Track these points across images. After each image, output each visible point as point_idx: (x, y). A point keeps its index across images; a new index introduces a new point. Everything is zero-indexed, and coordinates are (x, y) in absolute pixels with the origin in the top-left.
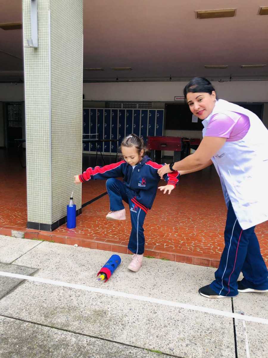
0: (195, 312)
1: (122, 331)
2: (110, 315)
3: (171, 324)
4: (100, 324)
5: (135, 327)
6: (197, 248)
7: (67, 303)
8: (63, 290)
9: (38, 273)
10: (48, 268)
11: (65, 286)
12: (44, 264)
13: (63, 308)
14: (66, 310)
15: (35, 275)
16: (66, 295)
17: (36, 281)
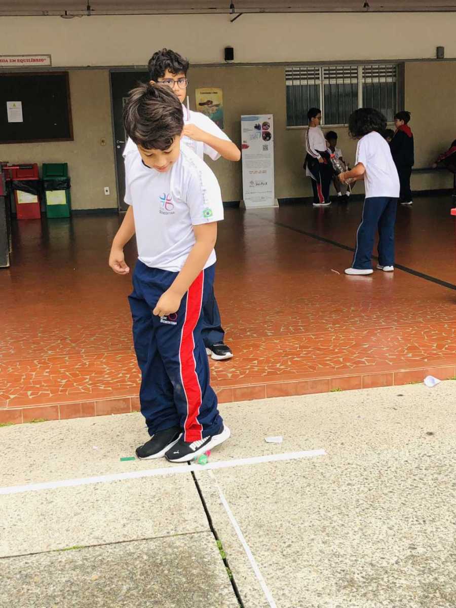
0: (124, 482)
3: (86, 508)
5: (19, 531)
6: (98, 385)
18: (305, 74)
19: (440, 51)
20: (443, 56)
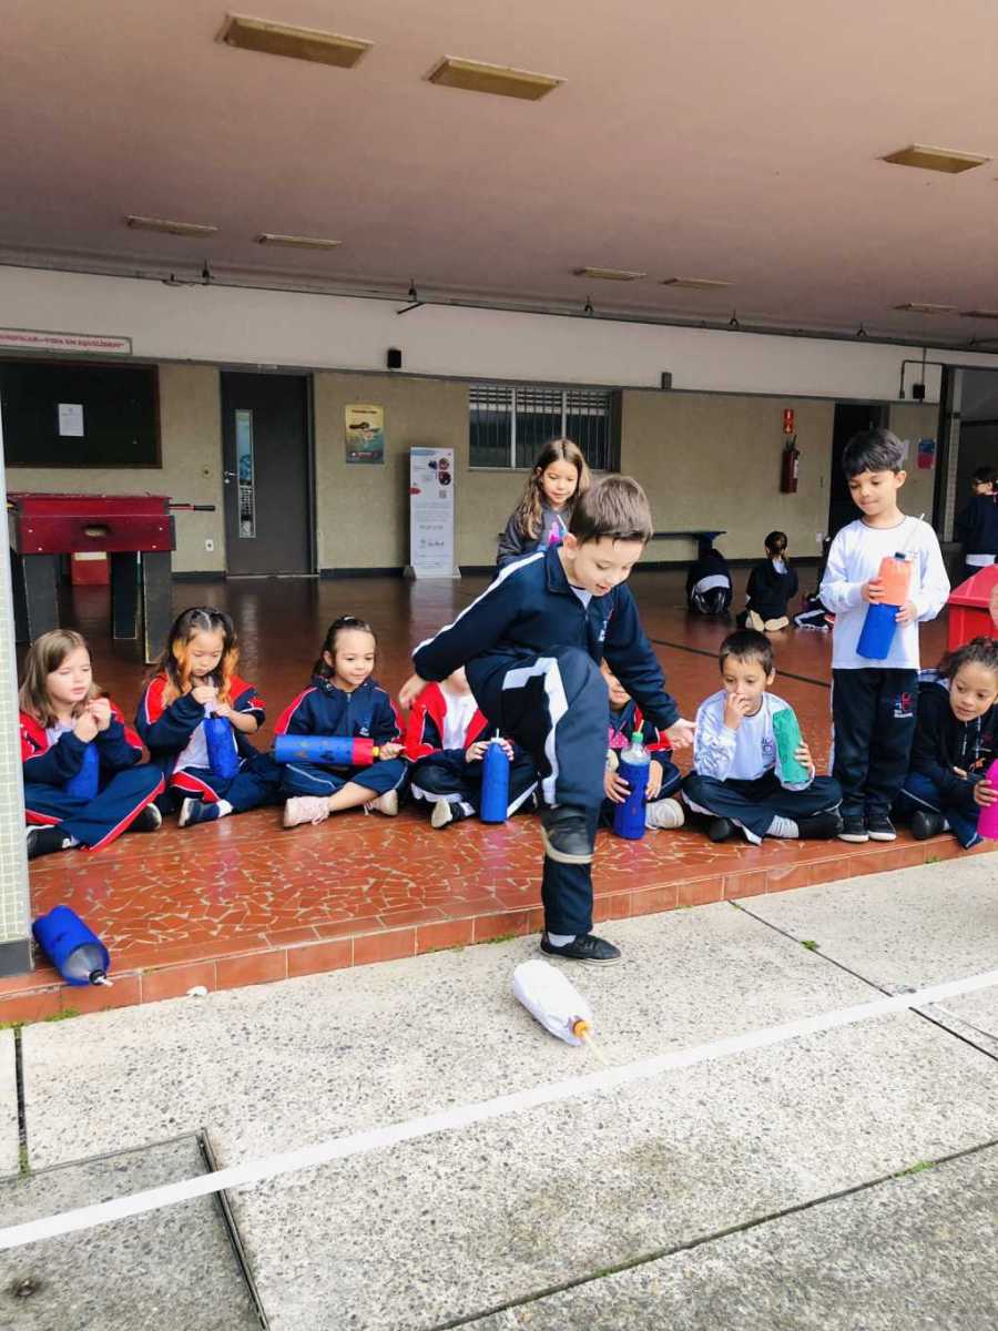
0: (833, 1033)
1: (780, 1166)
2: (682, 1147)
3: (838, 1087)
4: (704, 1183)
5: (787, 1140)
7: (513, 1185)
8: (423, 1151)
9: (227, 1147)
10: (227, 1112)
11: (407, 1138)
12: (185, 1107)
13: (529, 1204)
14: (548, 1202)
15: (222, 1158)
16: (464, 1163)
17: (276, 1177)
18: (495, 396)
19: (666, 377)
20: (670, 384)
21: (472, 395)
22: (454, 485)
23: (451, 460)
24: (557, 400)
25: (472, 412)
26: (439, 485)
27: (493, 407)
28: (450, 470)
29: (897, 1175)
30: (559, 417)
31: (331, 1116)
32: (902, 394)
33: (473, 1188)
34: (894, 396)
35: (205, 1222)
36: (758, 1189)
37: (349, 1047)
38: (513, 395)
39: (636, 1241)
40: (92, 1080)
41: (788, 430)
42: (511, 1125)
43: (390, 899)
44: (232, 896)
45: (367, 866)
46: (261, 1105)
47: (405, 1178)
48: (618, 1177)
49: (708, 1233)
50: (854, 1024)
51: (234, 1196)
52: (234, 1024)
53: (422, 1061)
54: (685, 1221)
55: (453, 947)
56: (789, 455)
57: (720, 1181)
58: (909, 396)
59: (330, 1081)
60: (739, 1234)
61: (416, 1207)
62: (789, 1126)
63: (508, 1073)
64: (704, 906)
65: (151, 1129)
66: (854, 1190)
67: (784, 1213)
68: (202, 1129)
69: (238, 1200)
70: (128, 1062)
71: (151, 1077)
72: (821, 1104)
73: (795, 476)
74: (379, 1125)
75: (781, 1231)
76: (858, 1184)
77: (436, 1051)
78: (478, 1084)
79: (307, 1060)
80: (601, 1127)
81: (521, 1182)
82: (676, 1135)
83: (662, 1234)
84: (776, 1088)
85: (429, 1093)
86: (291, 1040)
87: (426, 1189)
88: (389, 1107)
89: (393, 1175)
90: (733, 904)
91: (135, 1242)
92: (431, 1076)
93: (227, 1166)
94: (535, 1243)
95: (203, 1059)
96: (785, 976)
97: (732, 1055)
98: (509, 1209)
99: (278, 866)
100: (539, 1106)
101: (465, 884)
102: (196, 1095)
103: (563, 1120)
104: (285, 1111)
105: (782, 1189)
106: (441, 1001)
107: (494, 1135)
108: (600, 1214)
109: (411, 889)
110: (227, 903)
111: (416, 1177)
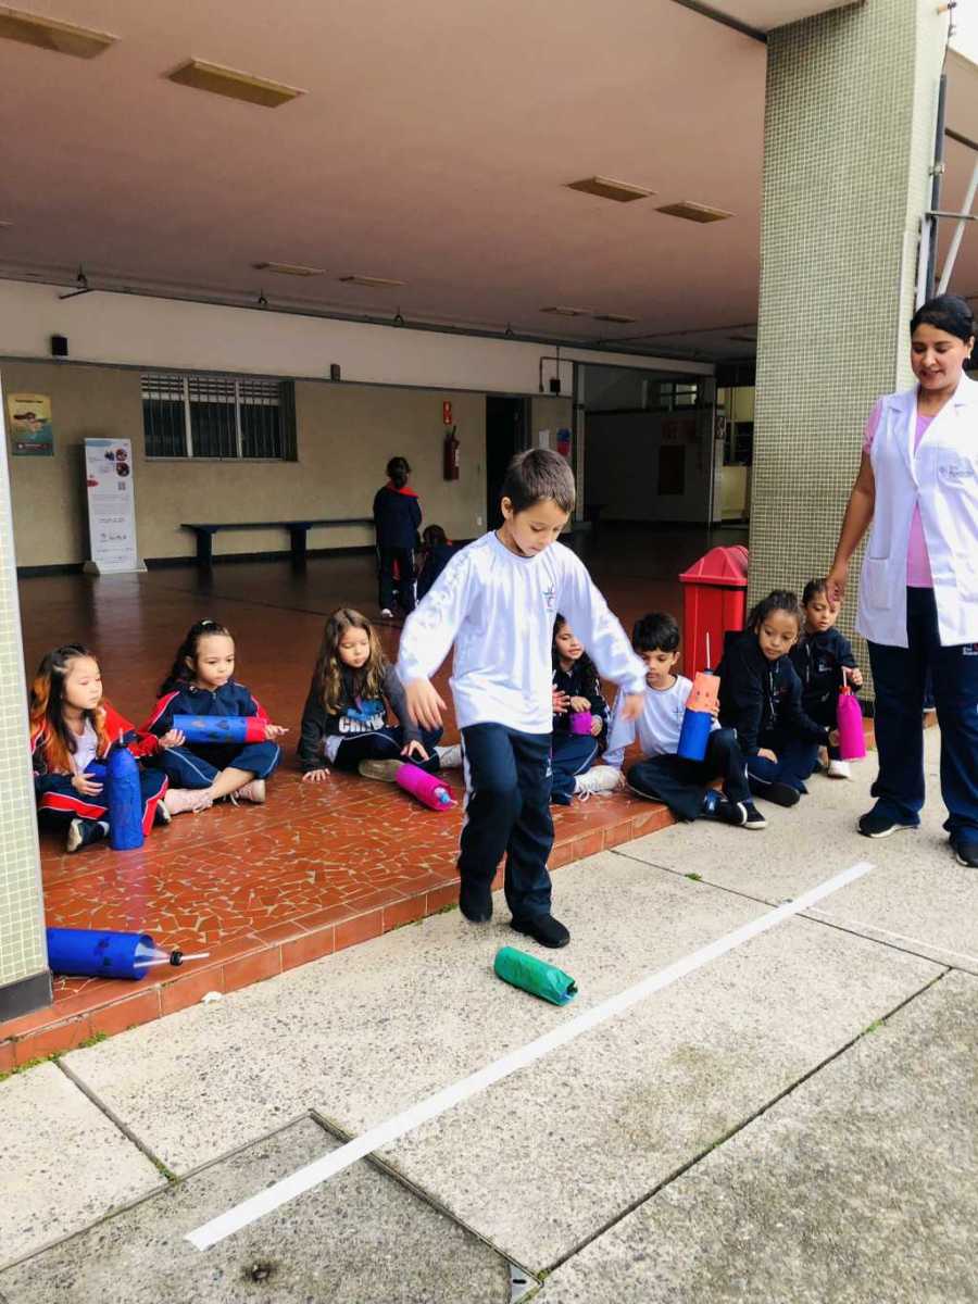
0: (755, 941)
1: (783, 1045)
3: (785, 980)
4: (740, 1067)
5: (776, 1025)
7: (603, 1098)
8: (513, 1089)
9: (345, 1120)
10: (322, 1093)
11: (492, 1083)
12: (280, 1096)
13: (625, 1110)
14: (638, 1106)
15: (348, 1129)
16: (554, 1090)
17: (407, 1134)
18: (167, 386)
19: (335, 369)
20: (339, 376)
21: (144, 384)
22: (133, 477)
23: (128, 450)
24: (230, 389)
25: (145, 401)
26: (117, 476)
27: (165, 397)
28: (129, 462)
29: (863, 1034)
30: (233, 406)
31: (415, 1078)
32: (541, 388)
33: (574, 1108)
34: (535, 390)
35: (375, 1181)
36: (779, 1064)
37: (387, 1020)
38: (186, 384)
39: (720, 1119)
40: (172, 1090)
41: (447, 421)
42: (568, 1055)
43: (343, 887)
44: (191, 905)
45: (296, 862)
46: (347, 1081)
47: (514, 1112)
48: (676, 1077)
49: (766, 1102)
50: (766, 932)
51: (382, 1156)
52: (266, 1019)
53: (457, 1020)
54: (745, 1097)
55: (412, 922)
56: (450, 445)
57: (750, 1064)
58: (547, 390)
59: (391, 1050)
60: (787, 1096)
61: (539, 1132)
62: (771, 1014)
63: (535, 1015)
64: (592, 857)
65: (264, 1120)
66: (843, 1050)
67: (807, 1077)
68: (310, 1110)
69: (387, 1157)
70: (194, 1069)
71: (226, 1078)
72: (783, 995)
73: (457, 465)
74: (462, 1076)
75: (814, 1088)
76: (841, 1046)
77: (463, 1009)
78: (515, 1029)
79: (357, 1036)
80: (637, 1043)
81: (607, 1096)
82: (696, 1038)
83: (736, 1110)
84: (743, 989)
85: (482, 1043)
86: (329, 1023)
87: (537, 1117)
88: (458, 1062)
89: (505, 1113)
90: (613, 852)
91: (327, 1211)
92: (474, 1030)
93: (357, 1136)
94: (650, 1136)
95: (263, 1053)
96: (692, 904)
97: (695, 970)
98: (613, 1116)
99: (211, 872)
100: (579, 1036)
101: (399, 865)
102: (281, 1083)
103: (605, 1042)
104: (372, 1081)
105: (795, 1060)
106: (436, 968)
107: (559, 1065)
108: (682, 1106)
109: (353, 875)
110: (190, 912)
111: (521, 1110)
